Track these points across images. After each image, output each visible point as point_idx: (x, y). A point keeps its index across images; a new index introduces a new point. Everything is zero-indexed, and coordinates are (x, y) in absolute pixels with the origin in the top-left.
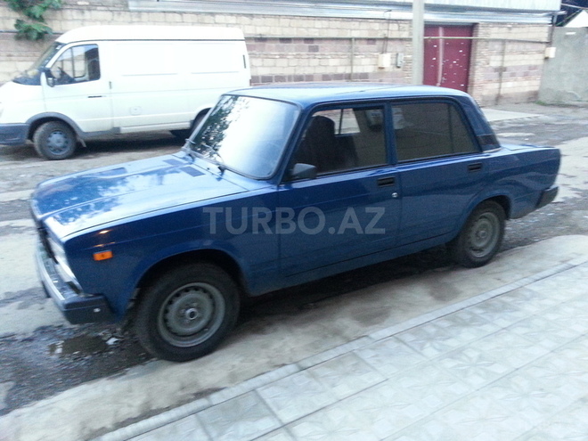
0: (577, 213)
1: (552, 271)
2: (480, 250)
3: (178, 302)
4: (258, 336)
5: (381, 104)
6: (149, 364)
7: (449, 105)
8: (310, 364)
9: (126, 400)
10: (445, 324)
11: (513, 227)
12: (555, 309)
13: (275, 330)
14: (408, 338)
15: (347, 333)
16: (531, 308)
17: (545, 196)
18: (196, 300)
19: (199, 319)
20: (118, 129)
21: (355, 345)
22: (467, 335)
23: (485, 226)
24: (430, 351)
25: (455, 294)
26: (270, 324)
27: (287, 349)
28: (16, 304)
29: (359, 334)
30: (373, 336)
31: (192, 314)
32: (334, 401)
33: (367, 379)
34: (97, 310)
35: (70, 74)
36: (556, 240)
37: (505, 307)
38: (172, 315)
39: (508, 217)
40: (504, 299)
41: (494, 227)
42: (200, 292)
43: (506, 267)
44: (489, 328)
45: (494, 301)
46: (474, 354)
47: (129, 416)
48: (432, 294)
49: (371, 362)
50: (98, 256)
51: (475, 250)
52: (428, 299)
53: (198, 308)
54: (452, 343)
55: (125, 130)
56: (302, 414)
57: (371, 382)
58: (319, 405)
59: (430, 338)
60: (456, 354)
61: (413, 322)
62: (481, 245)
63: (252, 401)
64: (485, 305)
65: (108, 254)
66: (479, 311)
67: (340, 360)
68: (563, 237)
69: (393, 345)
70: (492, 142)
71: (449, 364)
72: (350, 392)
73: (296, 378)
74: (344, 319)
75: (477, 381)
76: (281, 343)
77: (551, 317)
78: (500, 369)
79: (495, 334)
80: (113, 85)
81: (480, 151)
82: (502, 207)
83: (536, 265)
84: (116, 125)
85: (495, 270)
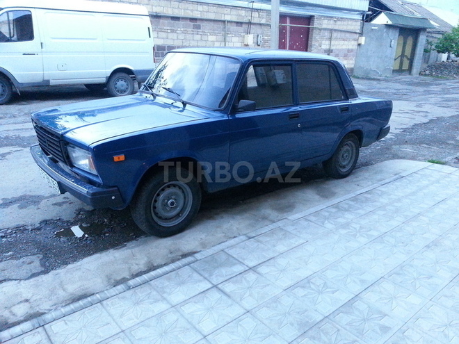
0: (395, 148)
1: (392, 179)
2: (344, 167)
3: (161, 196)
4: (214, 221)
5: (289, 62)
7: (329, 66)
8: (254, 235)
9: (133, 261)
10: (334, 210)
11: (365, 152)
12: (399, 200)
13: (222, 217)
14: (313, 218)
15: (271, 218)
16: (384, 200)
17: (383, 132)
18: (172, 194)
19: (176, 207)
20: (48, 81)
21: (280, 224)
22: (349, 216)
23: (347, 151)
24: (329, 225)
25: (333, 194)
26: (217, 214)
27: (235, 228)
29: (279, 218)
30: (290, 218)
31: (172, 204)
32: (278, 254)
33: (295, 242)
34: (113, 198)
36: (387, 162)
37: (367, 199)
38: (159, 205)
39: (360, 145)
40: (365, 195)
41: (352, 151)
42: (177, 188)
43: (360, 178)
44: (362, 212)
45: (359, 197)
46: (357, 226)
47: (140, 270)
48: (319, 195)
49: (294, 232)
50: (116, 158)
51: (341, 167)
52: (317, 197)
53: (175, 200)
54: (341, 220)
55: (53, 82)
56: (260, 262)
57: (297, 243)
58: (269, 257)
59: (326, 218)
60: (346, 226)
61: (312, 210)
62: (344, 164)
63: (224, 257)
64: (355, 199)
65: (122, 157)
66: (351, 203)
67: (273, 232)
68: (391, 161)
69: (304, 223)
70: (353, 94)
71: (343, 232)
72: (286, 249)
73: (248, 243)
74: (267, 209)
75: (363, 240)
76: (229, 225)
77: (398, 205)
78: (376, 234)
79: (366, 214)
80: (43, 45)
81: (347, 99)
82: (358, 138)
83: (379, 177)
84: (46, 78)
85: (354, 180)
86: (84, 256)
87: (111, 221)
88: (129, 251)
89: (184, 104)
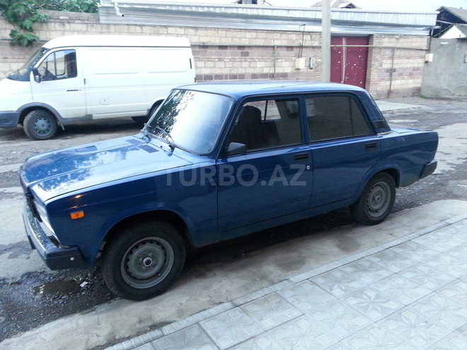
0: (452, 183)
1: (434, 227)
2: (377, 211)
3: (136, 253)
4: (203, 280)
5: (296, 97)
6: (114, 302)
7: (350, 97)
8: (242, 302)
9: (95, 331)
10: (349, 270)
11: (402, 193)
12: (436, 258)
13: (215, 275)
14: (320, 281)
15: (272, 277)
16: (417, 257)
17: (426, 169)
18: (149, 251)
19: (154, 266)
20: (91, 116)
21: (278, 287)
22: (367, 279)
23: (380, 192)
24: (338, 292)
25: (357, 246)
26: (210, 270)
27: (224, 290)
28: (7, 254)
29: (281, 278)
30: (292, 279)
31: (148, 262)
32: (261, 331)
33: (288, 314)
34: (72, 259)
35: (53, 73)
36: (436, 203)
37: (396, 256)
38: (132, 263)
39: (397, 186)
40: (395, 250)
41: (386, 192)
42: (154, 244)
43: (397, 225)
44: (384, 273)
45: (388, 251)
46: (372, 294)
48: (339, 246)
49: (290, 300)
50: (73, 216)
51: (372, 211)
52: (336, 250)
53: (153, 257)
54: (355, 285)
55: (95, 117)
56: (236, 342)
57: (290, 317)
58: (250, 335)
59: (338, 281)
60: (358, 293)
61: (324, 269)
62: (376, 207)
63: (195, 331)
64: (381, 255)
65: (81, 214)
66: (375, 260)
67: (266, 298)
68: (441, 202)
69: (308, 287)
70: (384, 126)
71: (353, 301)
72: (274, 324)
73: (231, 313)
74: (270, 267)
75: (375, 315)
76: (219, 285)
77: (432, 264)
78: (393, 306)
79: (389, 278)
80: (86, 81)
81: (375, 134)
82: (393, 177)
83: (420, 223)
84: (89, 113)
85: (389, 227)
86: (48, 321)
87: (94, 276)
88: (96, 317)
89: (172, 147)
